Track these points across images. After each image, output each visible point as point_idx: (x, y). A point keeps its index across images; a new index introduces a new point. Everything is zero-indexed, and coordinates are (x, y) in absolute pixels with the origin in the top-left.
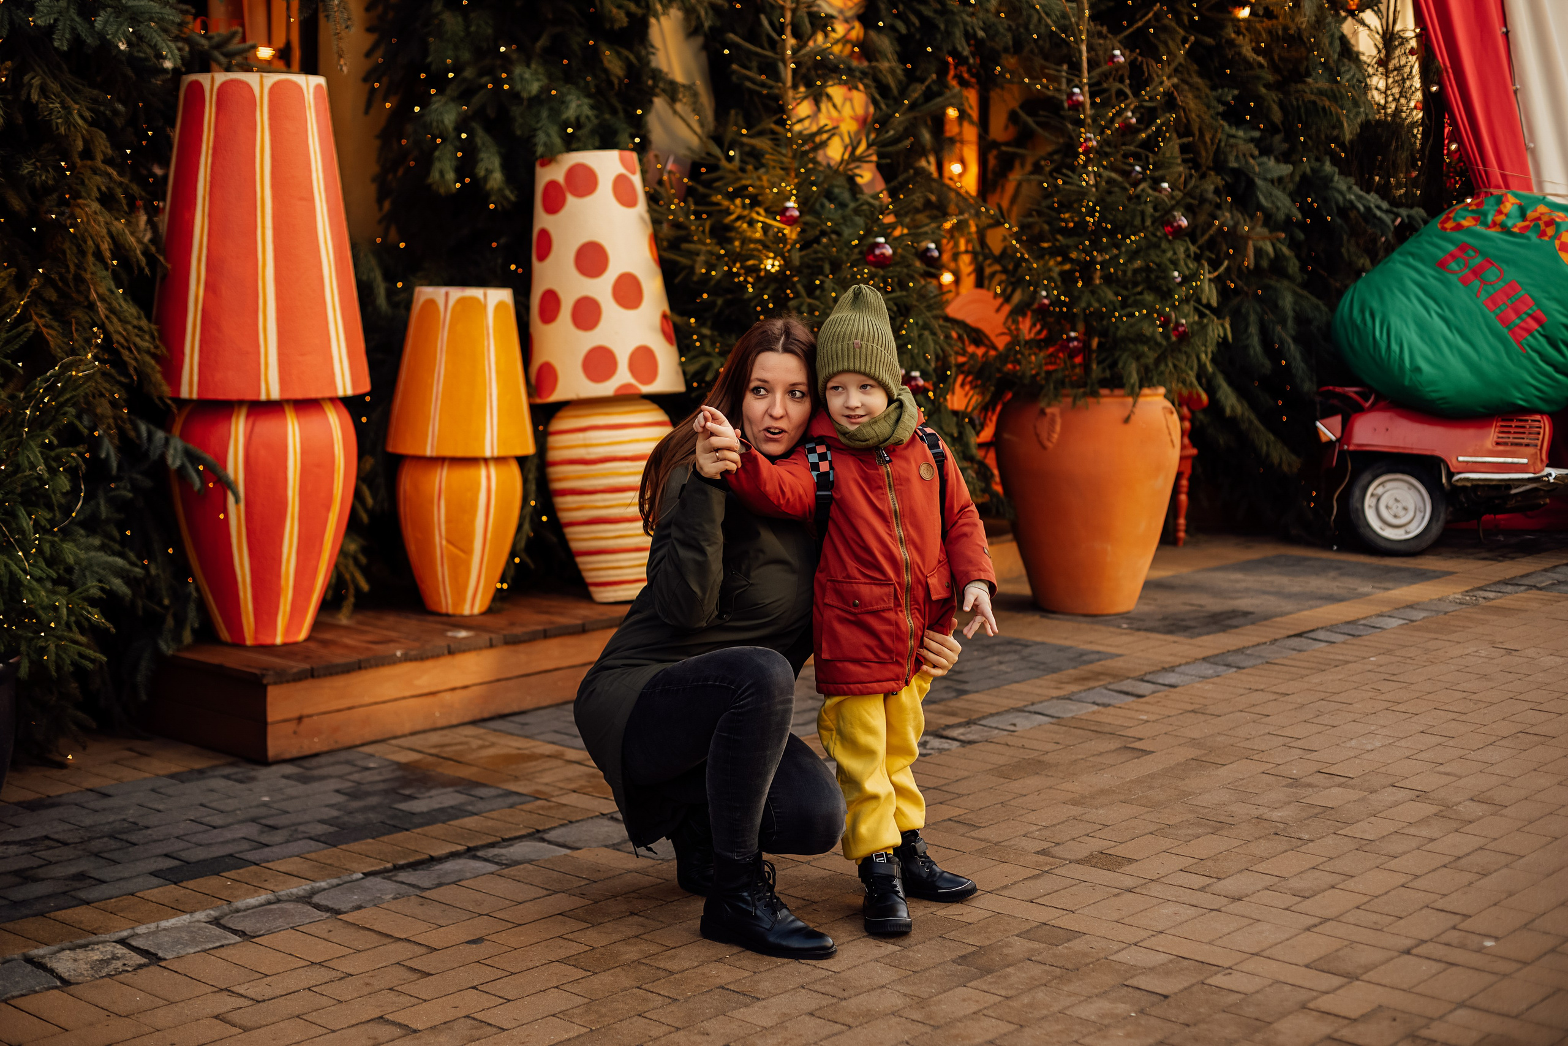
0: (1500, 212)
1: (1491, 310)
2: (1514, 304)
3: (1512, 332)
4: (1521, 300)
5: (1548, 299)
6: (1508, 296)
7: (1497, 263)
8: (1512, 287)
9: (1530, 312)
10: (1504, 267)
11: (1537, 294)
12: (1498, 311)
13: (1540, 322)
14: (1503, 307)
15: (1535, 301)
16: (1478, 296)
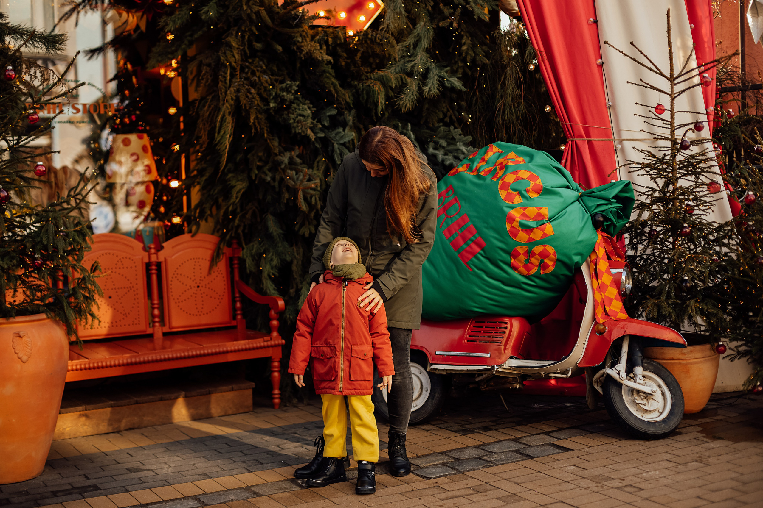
0: (483, 160)
1: (447, 238)
2: (463, 232)
3: (461, 255)
4: (468, 230)
5: (487, 228)
6: (460, 227)
7: (459, 201)
8: (464, 219)
9: (473, 238)
10: (463, 203)
11: (479, 224)
12: (452, 239)
13: (481, 247)
14: (456, 235)
15: (478, 231)
16: (441, 227)
